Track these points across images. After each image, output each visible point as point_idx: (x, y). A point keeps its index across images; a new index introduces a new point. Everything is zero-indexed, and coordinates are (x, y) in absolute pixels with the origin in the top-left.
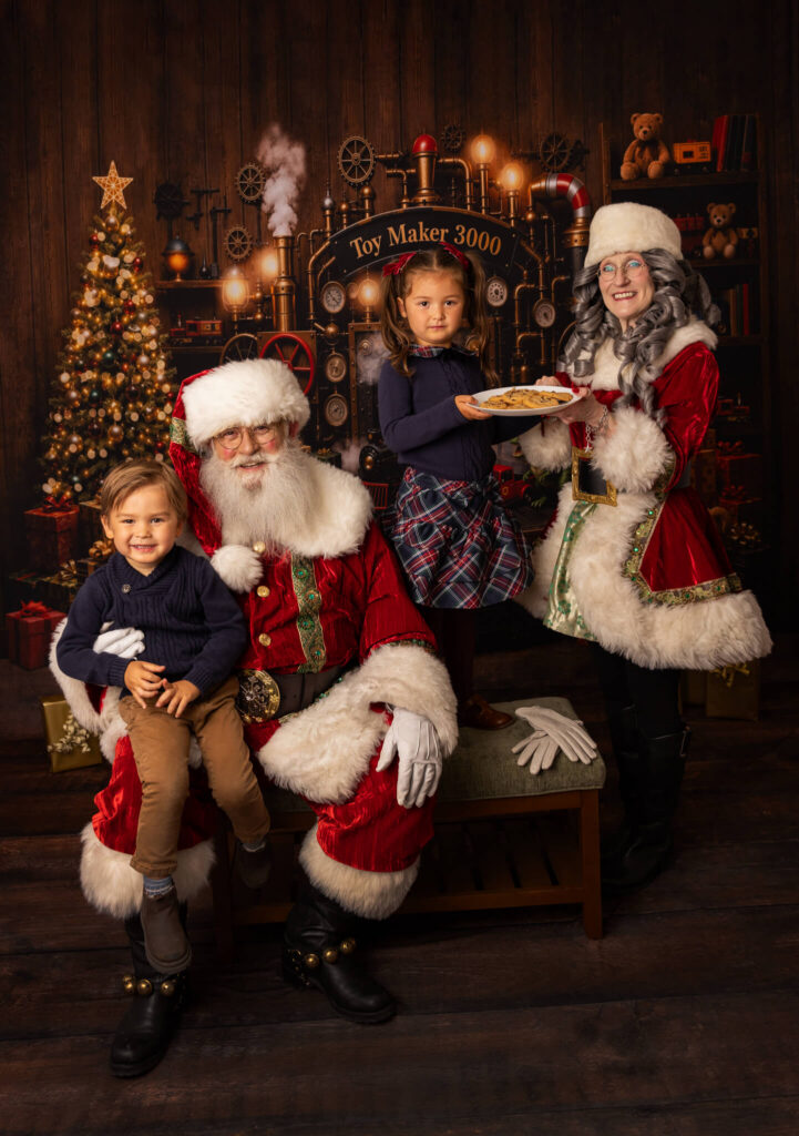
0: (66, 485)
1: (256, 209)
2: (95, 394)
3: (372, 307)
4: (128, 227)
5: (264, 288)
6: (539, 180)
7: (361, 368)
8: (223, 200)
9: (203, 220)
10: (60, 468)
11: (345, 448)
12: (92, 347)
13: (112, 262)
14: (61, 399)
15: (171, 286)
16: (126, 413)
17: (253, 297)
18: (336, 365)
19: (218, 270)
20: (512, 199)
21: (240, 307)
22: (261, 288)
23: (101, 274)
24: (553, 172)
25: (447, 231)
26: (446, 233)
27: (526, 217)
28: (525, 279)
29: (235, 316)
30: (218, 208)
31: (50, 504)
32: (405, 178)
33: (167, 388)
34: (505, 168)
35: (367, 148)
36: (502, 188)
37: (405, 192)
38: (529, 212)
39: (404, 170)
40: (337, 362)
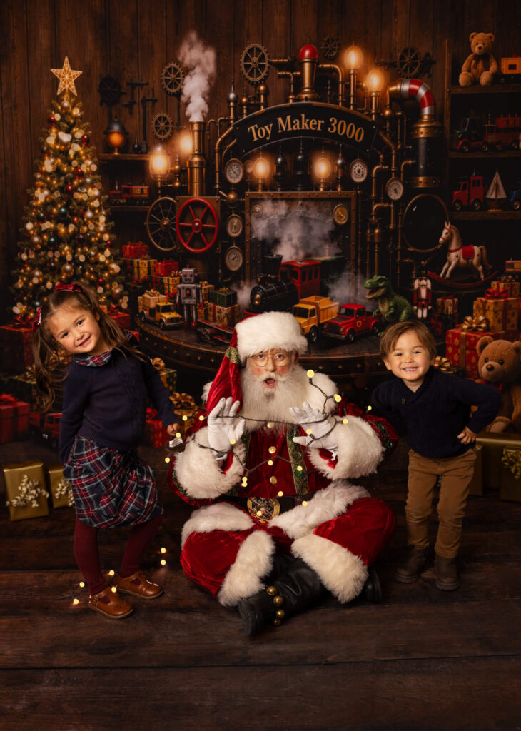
0: (30, 308)
1: (177, 100)
2: (52, 240)
3: (263, 180)
4: (78, 110)
5: (181, 162)
6: (395, 84)
7: (253, 227)
8: (151, 92)
9: (136, 106)
10: (26, 295)
11: (240, 287)
12: (49, 204)
13: (65, 138)
14: (27, 243)
15: (111, 158)
16: (76, 255)
17: (173, 168)
18: (235, 224)
19: (147, 147)
20: (374, 98)
21: (163, 176)
22: (179, 162)
23: (58, 147)
24: (407, 78)
25: (323, 122)
26: (322, 124)
27: (384, 113)
28: (381, 161)
29: (159, 183)
30: (147, 98)
31: (17, 321)
32: (292, 79)
33: (106, 237)
34: (370, 73)
35: (263, 54)
36: (367, 89)
37: (292, 91)
38: (387, 109)
39: (292, 72)
40: (236, 221)
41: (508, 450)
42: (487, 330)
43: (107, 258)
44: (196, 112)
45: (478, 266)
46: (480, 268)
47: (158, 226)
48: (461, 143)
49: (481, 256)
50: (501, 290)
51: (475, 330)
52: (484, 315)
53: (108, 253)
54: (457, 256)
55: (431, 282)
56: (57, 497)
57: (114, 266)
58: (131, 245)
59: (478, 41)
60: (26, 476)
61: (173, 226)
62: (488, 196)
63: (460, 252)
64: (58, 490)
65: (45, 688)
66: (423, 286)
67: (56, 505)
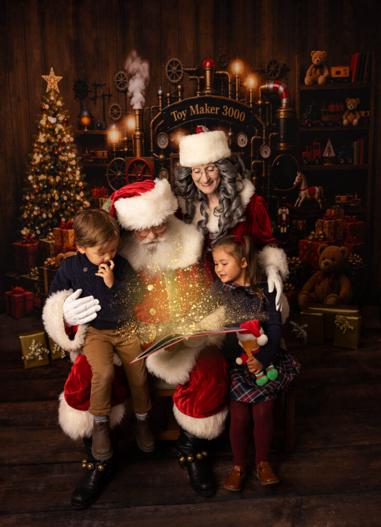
0: (32, 231)
1: (125, 95)
4: (60, 102)
6: (264, 84)
8: (108, 90)
9: (98, 99)
10: (29, 222)
12: (43, 163)
13: (52, 120)
14: (29, 189)
15: (82, 133)
16: (61, 196)
17: (123, 139)
18: (164, 175)
19: (106, 126)
20: (251, 93)
21: (117, 144)
22: (127, 135)
23: (47, 126)
24: (272, 80)
25: (219, 108)
26: (218, 110)
27: (257, 102)
28: (256, 133)
29: (114, 149)
30: (105, 94)
31: (25, 240)
32: (199, 81)
33: (81, 184)
34: (248, 77)
35: (180, 65)
36: (247, 87)
37: (199, 88)
38: (259, 100)
39: (198, 76)
40: (164, 173)
41: (339, 316)
42: (324, 240)
43: (81, 197)
44: (137, 102)
45: (318, 199)
46: (320, 201)
47: (114, 176)
48: (306, 121)
49: (320, 193)
50: (333, 214)
51: (317, 240)
52: (322, 230)
53: (82, 194)
54: (305, 194)
55: (289, 210)
56: (54, 353)
57: (86, 202)
58: (97, 189)
59: (316, 56)
60: (34, 340)
61: (124, 176)
62: (324, 155)
63: (306, 191)
64: (55, 348)
65: (55, 476)
66: (284, 212)
67: (53, 358)
